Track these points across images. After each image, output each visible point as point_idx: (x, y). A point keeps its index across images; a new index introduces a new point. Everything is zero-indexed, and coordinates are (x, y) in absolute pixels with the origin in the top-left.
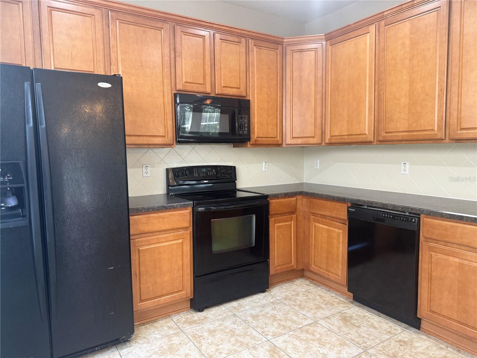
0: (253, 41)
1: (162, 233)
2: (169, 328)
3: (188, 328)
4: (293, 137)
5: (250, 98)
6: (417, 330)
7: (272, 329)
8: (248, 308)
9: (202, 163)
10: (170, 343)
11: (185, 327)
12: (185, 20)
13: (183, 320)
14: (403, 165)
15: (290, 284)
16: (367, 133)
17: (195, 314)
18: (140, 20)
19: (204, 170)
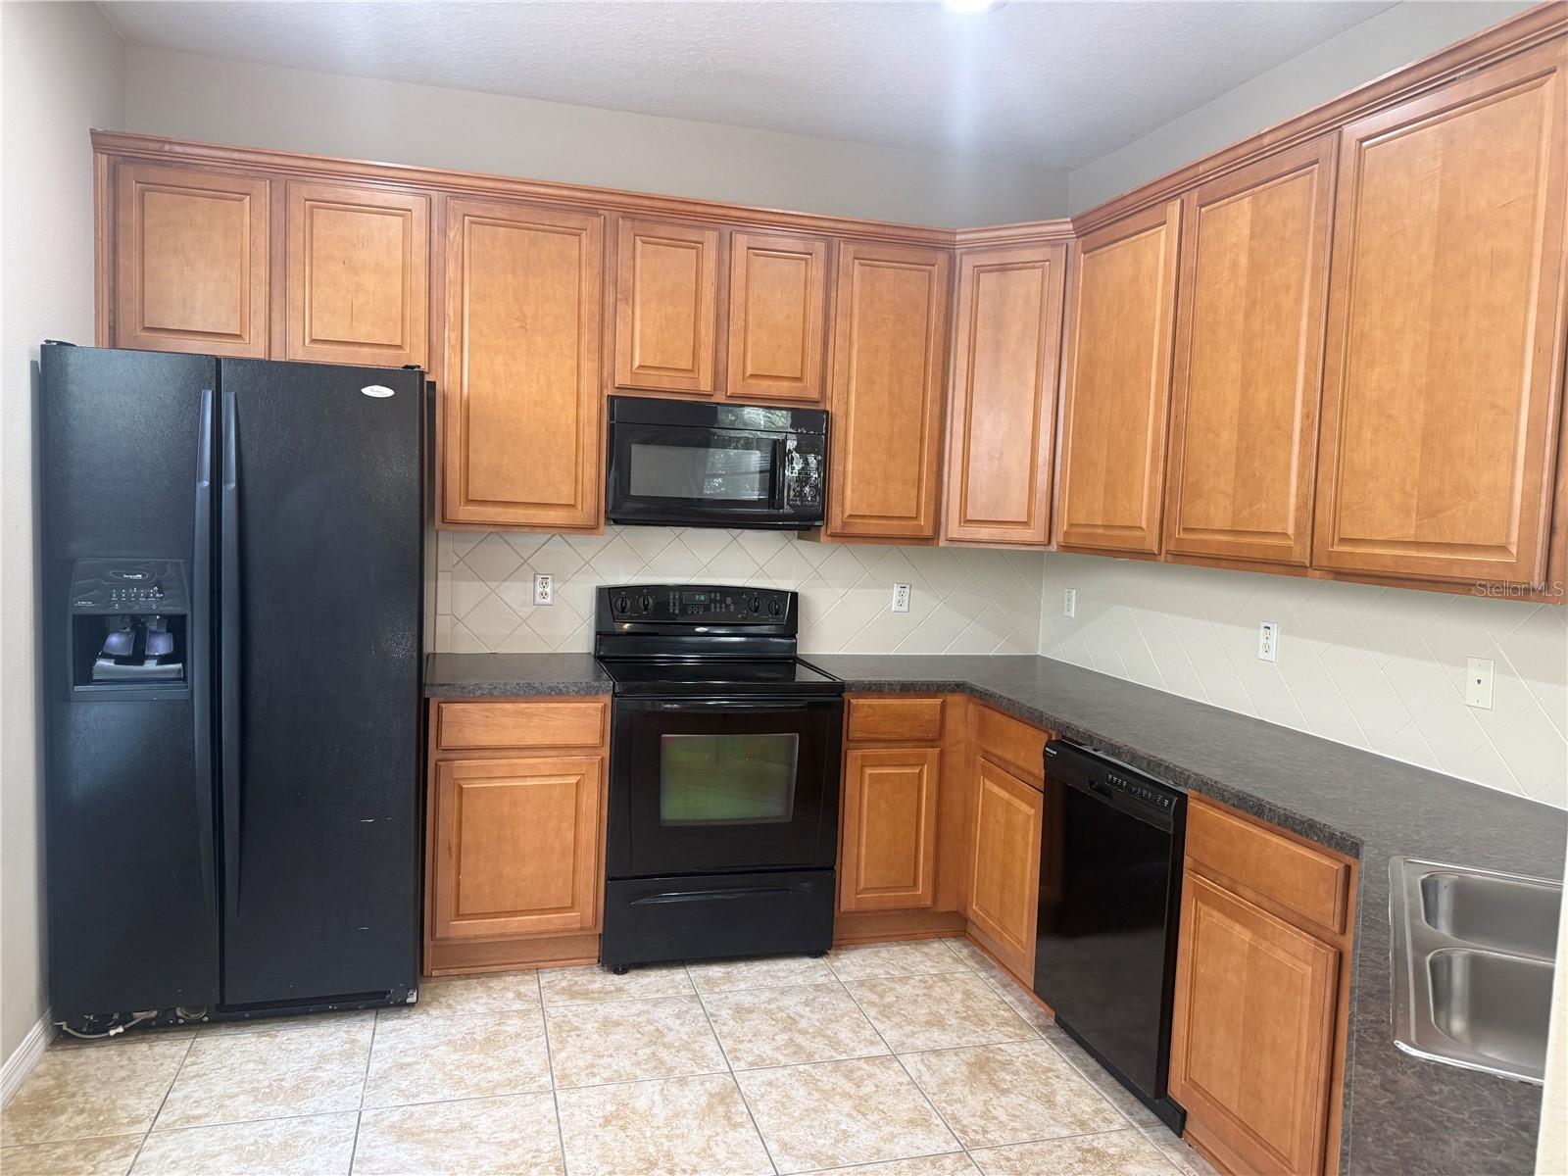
0: (851, 248)
1: (525, 753)
2: (519, 995)
3: (560, 1004)
4: (968, 518)
5: (834, 406)
6: (1171, 1134)
7: (764, 1048)
8: (742, 986)
9: (700, 576)
10: (497, 1028)
11: (554, 1002)
12: (646, 202)
13: (564, 984)
14: (1262, 630)
15: (908, 948)
16: (1144, 525)
17: (602, 976)
18: (525, 214)
19: (702, 598)
